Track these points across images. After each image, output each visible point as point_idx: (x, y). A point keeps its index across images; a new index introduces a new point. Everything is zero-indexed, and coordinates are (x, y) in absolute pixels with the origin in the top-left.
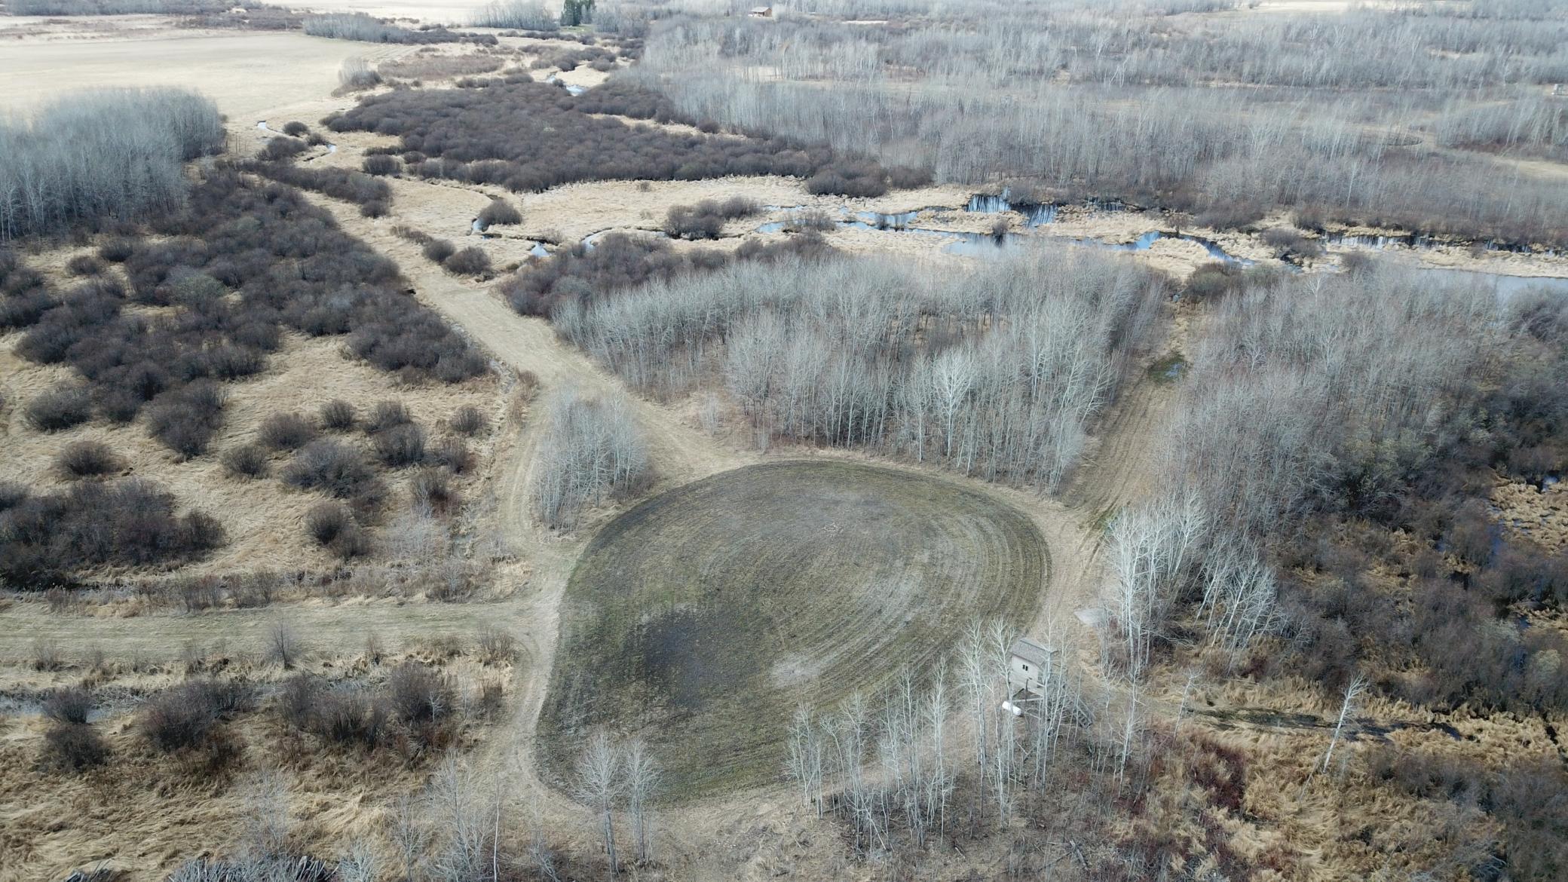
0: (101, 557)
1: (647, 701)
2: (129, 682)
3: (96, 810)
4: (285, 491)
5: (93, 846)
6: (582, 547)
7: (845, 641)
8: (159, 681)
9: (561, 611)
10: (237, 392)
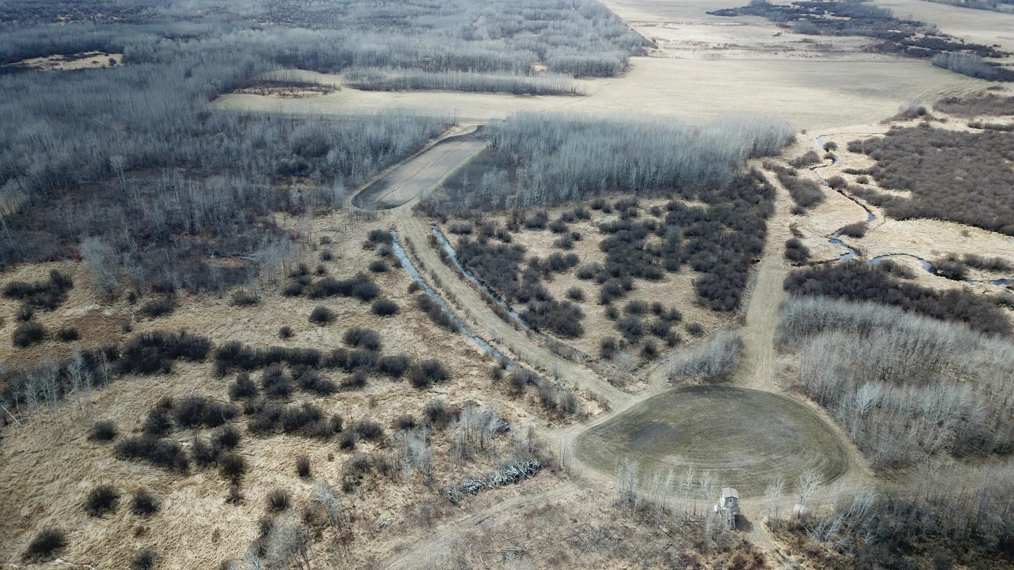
0: (550, 326)
1: (623, 440)
2: (522, 364)
3: (488, 389)
4: (614, 328)
5: (479, 396)
6: (670, 389)
7: (702, 462)
8: (527, 367)
9: (636, 405)
10: (640, 284)
